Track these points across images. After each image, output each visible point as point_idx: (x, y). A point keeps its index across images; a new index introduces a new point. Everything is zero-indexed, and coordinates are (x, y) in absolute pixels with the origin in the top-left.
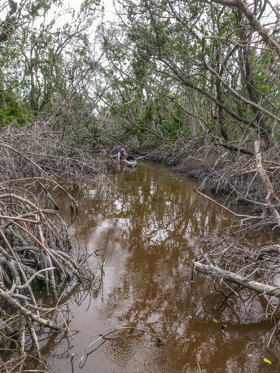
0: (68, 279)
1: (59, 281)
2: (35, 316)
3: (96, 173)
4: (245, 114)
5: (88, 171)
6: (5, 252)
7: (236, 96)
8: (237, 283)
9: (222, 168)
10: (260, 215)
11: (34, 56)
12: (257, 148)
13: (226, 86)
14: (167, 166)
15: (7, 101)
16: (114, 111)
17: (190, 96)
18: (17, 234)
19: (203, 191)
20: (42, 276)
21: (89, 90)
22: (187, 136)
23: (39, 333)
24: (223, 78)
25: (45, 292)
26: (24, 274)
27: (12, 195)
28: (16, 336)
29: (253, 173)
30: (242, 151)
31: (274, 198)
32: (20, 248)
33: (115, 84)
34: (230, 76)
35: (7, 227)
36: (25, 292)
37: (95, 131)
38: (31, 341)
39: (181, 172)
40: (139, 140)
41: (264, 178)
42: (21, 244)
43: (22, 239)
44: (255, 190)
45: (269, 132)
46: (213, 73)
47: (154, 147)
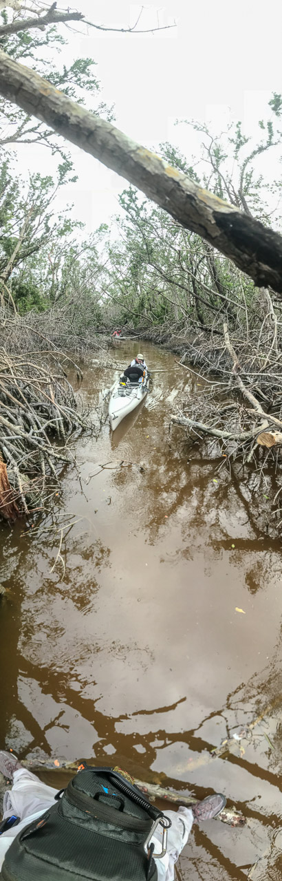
0: (74, 428)
1: (67, 430)
2: (49, 452)
3: (98, 349)
4: (215, 303)
5: (92, 347)
6: (24, 407)
7: (208, 290)
8: (203, 431)
9: (199, 345)
10: (227, 382)
11: (56, 261)
12: (225, 329)
13: (199, 283)
14: (156, 343)
15: (32, 294)
16: (115, 301)
17: (173, 290)
18: (33, 394)
19: (184, 363)
20: (54, 425)
21: (96, 286)
22: (172, 320)
23: (55, 464)
24: (197, 277)
25: (57, 438)
26: (39, 423)
27: (29, 363)
28: (39, 464)
29: (223, 349)
30: (215, 332)
31: (239, 368)
32: (35, 404)
33: (117, 282)
34: (202, 277)
35: (25, 388)
36: (41, 435)
37: (98, 316)
38: (50, 470)
39: (167, 348)
40: (134, 323)
41: (231, 352)
42: (36, 401)
43: (38, 398)
44: (225, 362)
45: (235, 316)
46: (189, 274)
47: (146, 329)
